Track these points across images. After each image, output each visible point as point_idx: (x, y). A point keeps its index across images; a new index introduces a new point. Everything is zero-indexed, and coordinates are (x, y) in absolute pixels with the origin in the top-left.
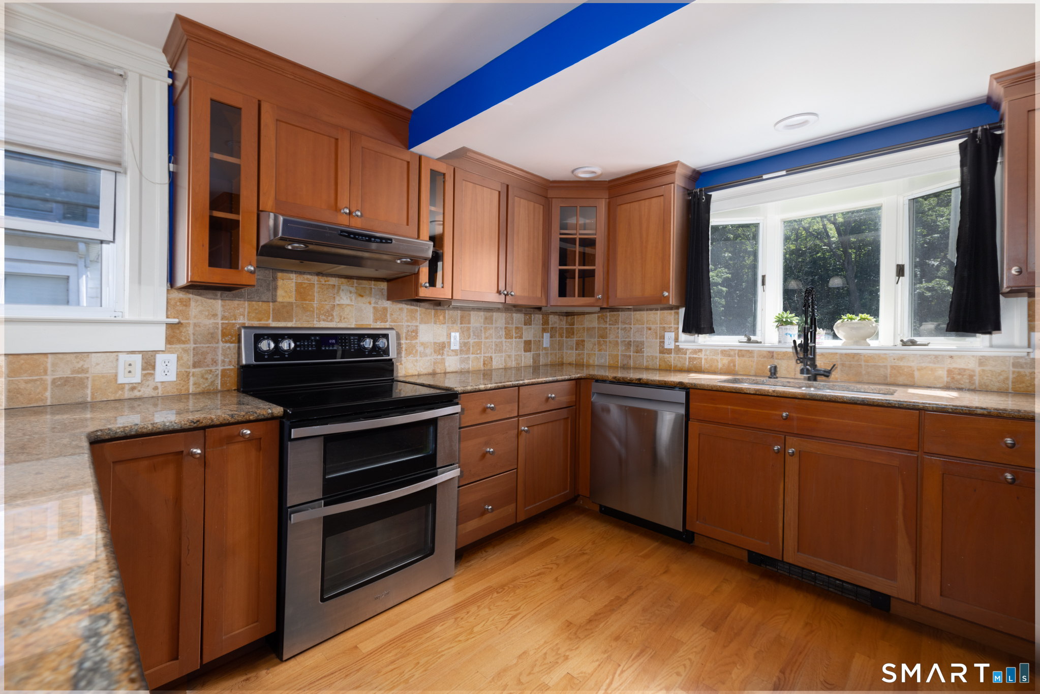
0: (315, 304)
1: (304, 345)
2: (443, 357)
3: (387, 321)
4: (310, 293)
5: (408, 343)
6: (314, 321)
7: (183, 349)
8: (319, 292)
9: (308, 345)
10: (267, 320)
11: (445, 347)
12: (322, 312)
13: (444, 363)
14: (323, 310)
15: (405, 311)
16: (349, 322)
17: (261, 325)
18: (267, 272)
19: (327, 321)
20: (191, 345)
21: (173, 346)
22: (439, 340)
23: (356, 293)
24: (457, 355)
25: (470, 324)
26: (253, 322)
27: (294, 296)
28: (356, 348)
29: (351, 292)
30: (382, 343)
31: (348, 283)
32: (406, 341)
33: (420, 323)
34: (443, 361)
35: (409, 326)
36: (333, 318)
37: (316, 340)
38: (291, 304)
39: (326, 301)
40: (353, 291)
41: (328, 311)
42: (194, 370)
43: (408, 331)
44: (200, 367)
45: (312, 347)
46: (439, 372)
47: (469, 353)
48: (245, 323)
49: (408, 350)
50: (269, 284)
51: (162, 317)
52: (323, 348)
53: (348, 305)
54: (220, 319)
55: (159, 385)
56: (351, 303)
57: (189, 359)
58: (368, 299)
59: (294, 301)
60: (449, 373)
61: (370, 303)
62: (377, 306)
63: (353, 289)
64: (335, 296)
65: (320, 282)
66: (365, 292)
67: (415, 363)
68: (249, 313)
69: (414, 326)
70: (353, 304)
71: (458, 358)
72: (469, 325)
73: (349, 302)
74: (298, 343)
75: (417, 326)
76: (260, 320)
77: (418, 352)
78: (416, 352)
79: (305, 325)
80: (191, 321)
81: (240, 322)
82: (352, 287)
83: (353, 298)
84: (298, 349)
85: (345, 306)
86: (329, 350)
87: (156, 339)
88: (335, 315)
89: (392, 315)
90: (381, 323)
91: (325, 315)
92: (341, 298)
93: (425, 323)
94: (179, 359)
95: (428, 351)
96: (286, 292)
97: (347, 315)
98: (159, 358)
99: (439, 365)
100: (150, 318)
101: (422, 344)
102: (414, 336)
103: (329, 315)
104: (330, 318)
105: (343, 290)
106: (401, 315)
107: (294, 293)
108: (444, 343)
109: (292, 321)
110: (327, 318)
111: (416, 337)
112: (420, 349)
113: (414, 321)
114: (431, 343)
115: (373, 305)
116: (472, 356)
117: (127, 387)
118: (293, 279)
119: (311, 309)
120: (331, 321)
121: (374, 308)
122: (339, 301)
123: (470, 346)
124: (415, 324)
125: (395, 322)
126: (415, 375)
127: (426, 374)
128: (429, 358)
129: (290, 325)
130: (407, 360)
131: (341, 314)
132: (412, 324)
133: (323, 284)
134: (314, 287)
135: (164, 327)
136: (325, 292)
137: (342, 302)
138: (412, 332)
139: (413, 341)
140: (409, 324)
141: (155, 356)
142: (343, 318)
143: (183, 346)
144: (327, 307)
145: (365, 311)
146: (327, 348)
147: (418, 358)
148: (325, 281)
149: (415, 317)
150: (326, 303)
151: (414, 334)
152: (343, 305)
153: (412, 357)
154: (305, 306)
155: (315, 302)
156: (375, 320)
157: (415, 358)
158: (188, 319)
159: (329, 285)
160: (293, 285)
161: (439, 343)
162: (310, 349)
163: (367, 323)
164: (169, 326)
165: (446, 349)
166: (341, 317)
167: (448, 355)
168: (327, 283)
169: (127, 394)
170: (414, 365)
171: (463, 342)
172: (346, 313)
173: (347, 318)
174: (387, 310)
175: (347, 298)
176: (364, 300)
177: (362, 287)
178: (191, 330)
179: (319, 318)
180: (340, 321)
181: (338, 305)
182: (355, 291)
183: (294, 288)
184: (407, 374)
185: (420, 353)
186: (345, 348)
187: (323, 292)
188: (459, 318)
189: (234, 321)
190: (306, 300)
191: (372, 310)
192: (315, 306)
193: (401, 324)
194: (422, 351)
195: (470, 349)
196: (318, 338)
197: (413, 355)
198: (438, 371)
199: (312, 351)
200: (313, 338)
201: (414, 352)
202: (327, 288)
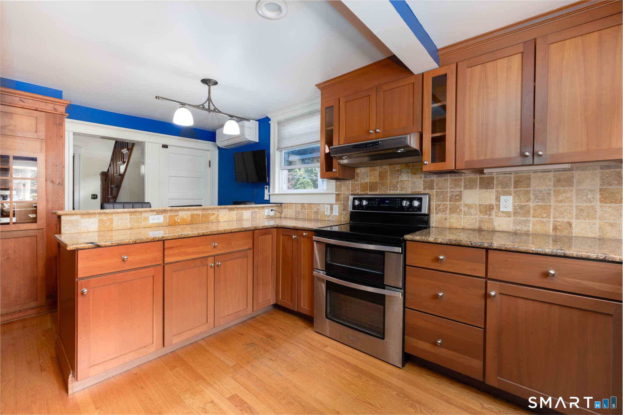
0: (388, 181)
1: (372, 203)
2: (491, 217)
3: (434, 188)
4: (386, 176)
5: (452, 204)
6: (387, 191)
7: (340, 203)
8: (390, 175)
9: (374, 203)
10: (367, 191)
11: (493, 208)
12: (392, 186)
13: (493, 223)
14: (392, 185)
15: (449, 181)
16: (407, 190)
17: (365, 194)
18: (367, 168)
19: (395, 191)
20: (342, 202)
21: (338, 202)
22: (486, 202)
23: (411, 172)
24: (510, 217)
25: (530, 187)
26: (362, 192)
27: (378, 179)
28: (399, 206)
29: (408, 173)
30: (416, 203)
31: (406, 167)
32: (450, 203)
33: (464, 189)
34: (491, 221)
35: (453, 192)
36: (398, 188)
37: (378, 201)
38: (377, 182)
39: (394, 179)
40: (410, 172)
41: (395, 185)
42: (343, 212)
43: (452, 195)
44: (345, 211)
45: (376, 204)
46: (486, 230)
47: (529, 216)
48: (359, 193)
49: (452, 209)
50: (368, 174)
51: (334, 192)
52: (381, 205)
53: (406, 180)
54: (351, 191)
55: (334, 216)
56: (408, 179)
57: (342, 207)
58: (420, 176)
59: (378, 181)
60: (499, 231)
61: (421, 178)
62: (426, 179)
63: (409, 171)
64: (399, 176)
65: (391, 169)
66: (417, 171)
67: (459, 220)
68: (360, 188)
69: (458, 191)
70: (410, 179)
71: (512, 219)
72: (528, 189)
73: (407, 178)
74: (370, 202)
75: (461, 192)
76: (364, 191)
77: (463, 211)
78: (459, 211)
79: (383, 193)
80: (342, 193)
81: (357, 192)
82: (409, 169)
83: (410, 176)
84: (370, 205)
85: (404, 181)
86: (384, 206)
87: (332, 199)
88: (399, 187)
89: (438, 184)
90: (429, 190)
91: (393, 187)
92: (402, 177)
93: (470, 188)
94: (339, 207)
95: (472, 211)
96: (375, 177)
97: (406, 186)
98: (334, 206)
99: (486, 223)
100: (331, 192)
101: (466, 205)
102: (458, 199)
103: (395, 187)
104: (396, 188)
105: (403, 172)
106: (446, 184)
107: (378, 177)
108: (491, 205)
109: (377, 191)
110: (394, 189)
111: (460, 200)
112: (463, 209)
113: (458, 188)
114: (476, 205)
115: (423, 179)
116: (531, 219)
117: (327, 216)
118: (378, 170)
119: (386, 184)
120: (397, 190)
121: (424, 181)
122: (401, 178)
123: (530, 209)
124: (459, 190)
125: (440, 189)
126: (460, 229)
127: (471, 229)
128: (473, 217)
129: (376, 193)
130: (451, 216)
131: (402, 186)
132: (456, 190)
133: (392, 170)
134: (388, 172)
135: (335, 195)
136: (393, 175)
137: (403, 179)
138: (456, 196)
139: (457, 203)
140: (453, 190)
141: (333, 206)
142: (403, 188)
143: (340, 202)
144: (394, 183)
145: (417, 183)
146: (383, 205)
147: (462, 216)
148: (393, 169)
149: (458, 185)
150: (394, 180)
151: (457, 198)
152: (403, 180)
153: (456, 214)
154: (383, 183)
155: (388, 180)
156: (425, 189)
157: (459, 216)
158: (341, 192)
159: (396, 170)
160: (378, 173)
161: (486, 205)
162: (375, 205)
163: (419, 191)
164: (337, 195)
165: (494, 211)
166: (402, 187)
167: (497, 216)
168: (394, 169)
169: (327, 219)
170: (458, 221)
171: (518, 205)
172: (405, 185)
173: (406, 188)
174: (434, 181)
175: (406, 176)
176: (416, 176)
177: (415, 168)
178: (342, 196)
179: (390, 189)
180: (402, 190)
181: (401, 181)
182: (411, 171)
183: (378, 175)
184: (451, 227)
185: (464, 212)
186: (393, 205)
187: (392, 175)
188: (513, 182)
189: (355, 192)
190: (383, 180)
191: (422, 183)
192: (388, 182)
193: (446, 190)
194: (466, 211)
195: (529, 212)
196: (379, 200)
197: (457, 214)
198: (485, 228)
199: (376, 206)
200: (377, 200)
201: (458, 211)
202: (394, 172)
